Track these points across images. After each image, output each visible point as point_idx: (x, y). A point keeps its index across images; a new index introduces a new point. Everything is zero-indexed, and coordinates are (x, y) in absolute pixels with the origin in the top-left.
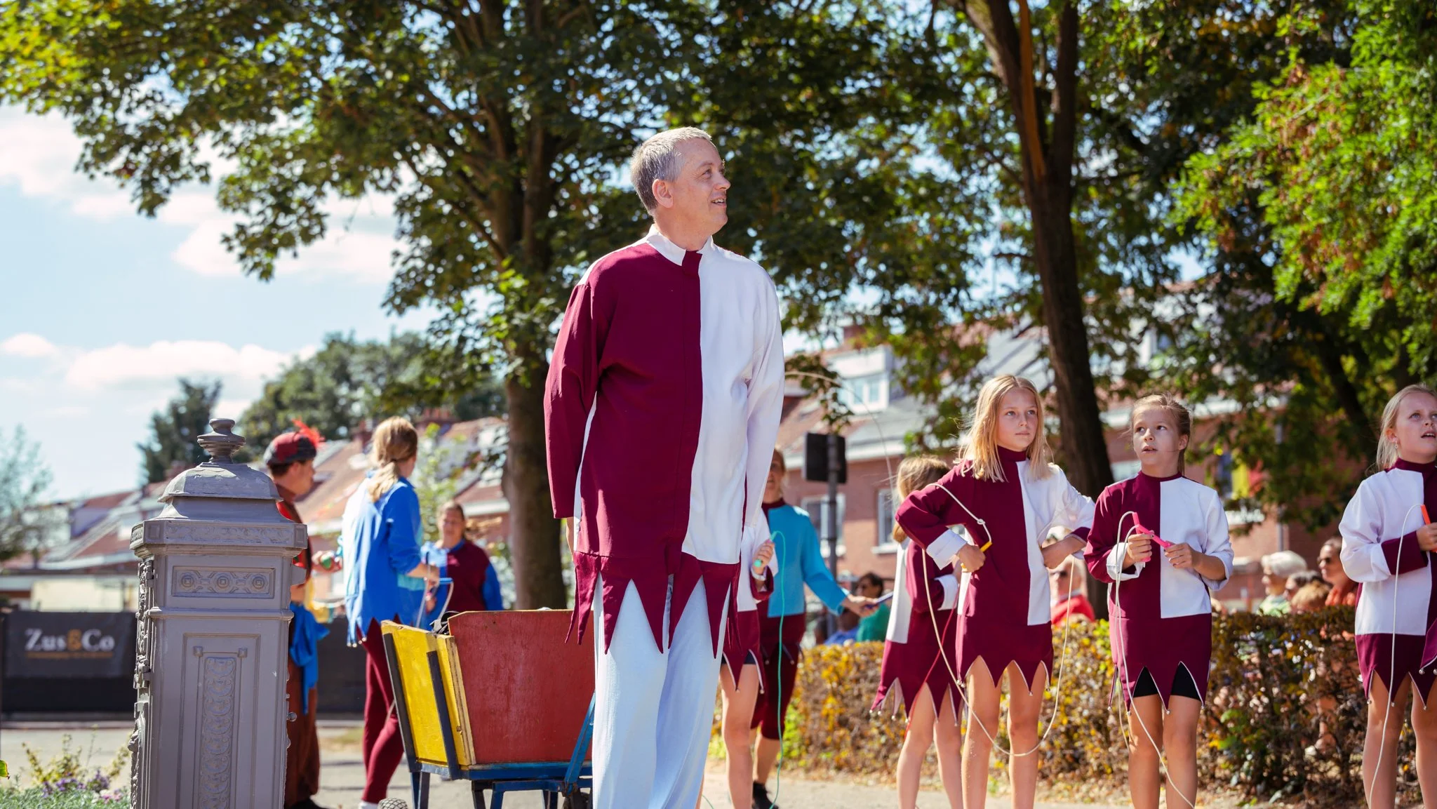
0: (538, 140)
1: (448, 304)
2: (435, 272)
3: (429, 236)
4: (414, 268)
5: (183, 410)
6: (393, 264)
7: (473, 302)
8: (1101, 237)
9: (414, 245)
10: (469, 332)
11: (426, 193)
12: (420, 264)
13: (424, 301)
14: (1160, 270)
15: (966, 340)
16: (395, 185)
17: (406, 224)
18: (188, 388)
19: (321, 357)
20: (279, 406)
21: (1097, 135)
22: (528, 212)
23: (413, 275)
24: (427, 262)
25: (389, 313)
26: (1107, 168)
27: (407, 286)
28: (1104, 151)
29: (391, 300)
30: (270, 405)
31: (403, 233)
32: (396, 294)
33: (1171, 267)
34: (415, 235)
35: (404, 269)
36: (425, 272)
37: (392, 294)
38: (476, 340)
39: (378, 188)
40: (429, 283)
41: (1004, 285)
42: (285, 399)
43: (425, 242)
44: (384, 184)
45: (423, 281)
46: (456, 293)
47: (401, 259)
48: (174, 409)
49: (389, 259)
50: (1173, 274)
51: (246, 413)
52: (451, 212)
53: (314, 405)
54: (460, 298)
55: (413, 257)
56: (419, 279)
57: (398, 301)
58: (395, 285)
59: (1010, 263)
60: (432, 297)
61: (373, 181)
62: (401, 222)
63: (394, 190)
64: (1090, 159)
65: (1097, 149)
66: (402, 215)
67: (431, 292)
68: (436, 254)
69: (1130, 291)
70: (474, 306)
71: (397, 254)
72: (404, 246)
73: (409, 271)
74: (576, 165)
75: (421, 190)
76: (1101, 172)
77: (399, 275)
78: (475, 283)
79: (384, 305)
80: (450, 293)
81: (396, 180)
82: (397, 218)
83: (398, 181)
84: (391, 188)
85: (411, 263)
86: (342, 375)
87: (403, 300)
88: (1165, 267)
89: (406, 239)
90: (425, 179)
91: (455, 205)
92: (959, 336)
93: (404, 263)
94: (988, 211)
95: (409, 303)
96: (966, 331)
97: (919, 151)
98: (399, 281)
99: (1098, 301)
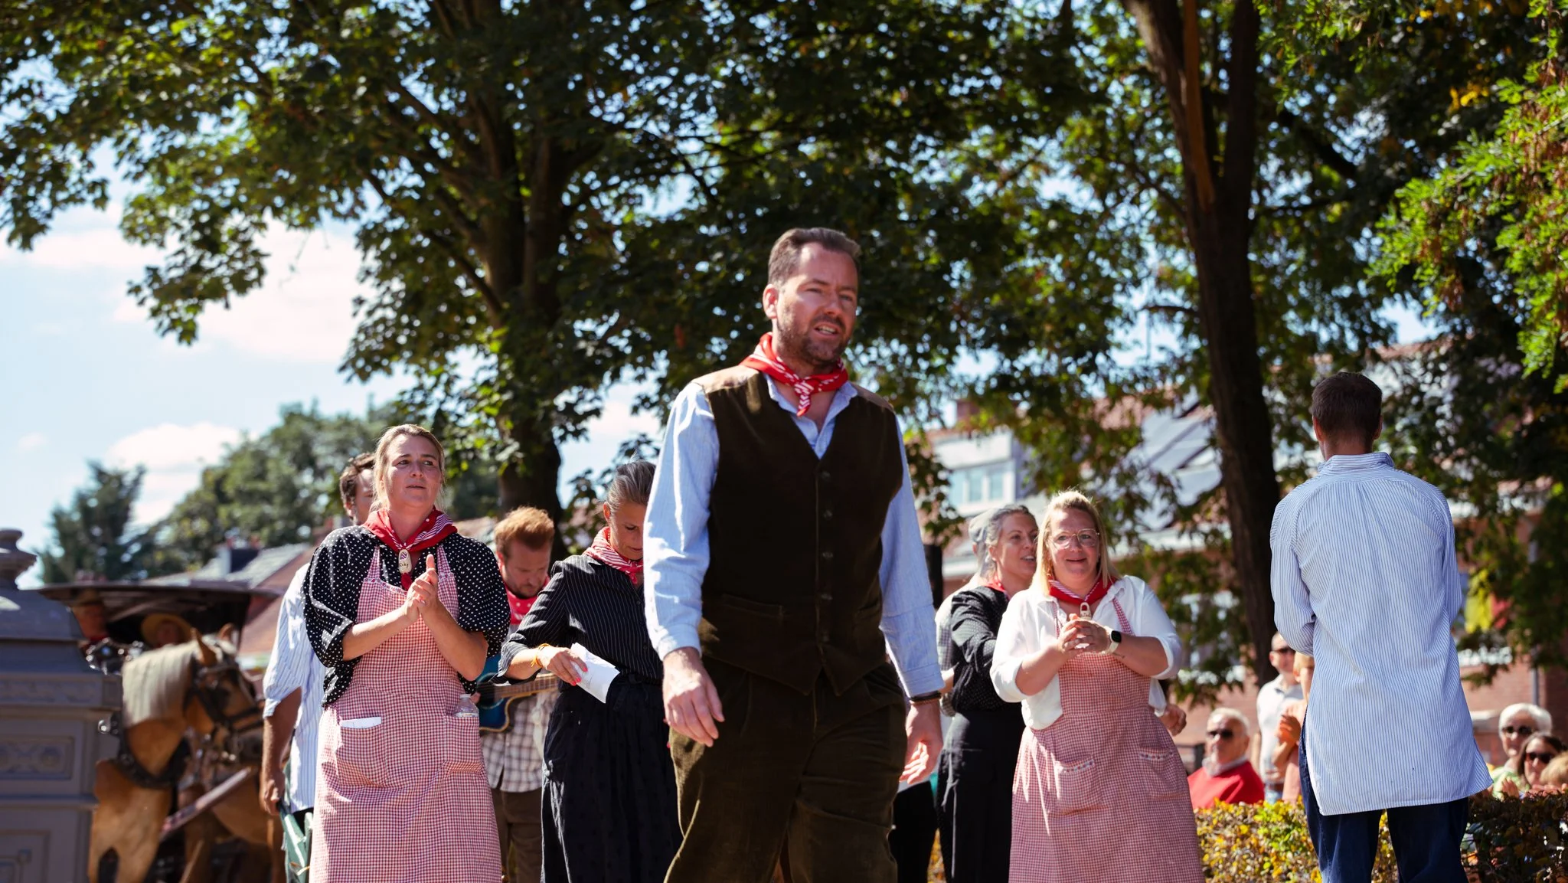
1: (426, 369)
2: (410, 325)
3: (403, 279)
4: (383, 320)
5: (93, 503)
6: (355, 314)
7: (458, 365)
8: (1290, 285)
9: (383, 289)
10: (450, 406)
11: (398, 222)
12: (390, 314)
13: (398, 367)
14: (1368, 329)
15: (1113, 420)
16: (358, 210)
17: (373, 263)
18: (101, 474)
19: (277, 436)
20: (222, 498)
21: (1285, 152)
23: (380, 329)
24: (400, 312)
25: (349, 379)
26: (1298, 195)
27: (374, 344)
28: (1295, 174)
29: (352, 362)
30: (210, 497)
31: (368, 273)
32: (359, 354)
33: (1383, 325)
34: (384, 276)
35: (370, 322)
36: (398, 325)
37: (353, 354)
39: (336, 214)
40: (402, 340)
41: (1162, 348)
42: (229, 489)
43: (397, 285)
44: (342, 209)
45: (395, 336)
46: (437, 354)
47: (365, 308)
48: (81, 501)
50: (1385, 334)
51: (178, 507)
52: (431, 248)
53: (267, 498)
54: (443, 361)
55: (381, 305)
56: (389, 334)
57: (360, 363)
58: (356, 343)
59: (1170, 320)
60: (409, 361)
61: (330, 206)
62: (364, 258)
63: (356, 217)
64: (1277, 184)
65: (1286, 170)
66: (366, 249)
67: (407, 353)
68: (413, 302)
69: (1327, 358)
70: (460, 370)
71: (360, 301)
72: (371, 292)
73: (376, 324)
74: (597, 185)
75: (391, 217)
76: (1291, 200)
77: (362, 329)
78: (464, 342)
79: (343, 368)
80: (429, 355)
81: (359, 203)
82: (359, 253)
83: (361, 206)
84: (352, 214)
85: (379, 314)
86: (305, 459)
87: (368, 361)
88: (1375, 326)
89: (371, 281)
90: (396, 203)
91: (436, 236)
92: (1102, 415)
93: (370, 313)
94: (1141, 253)
95: (377, 366)
96: (1111, 408)
97: (1049, 171)
98: (362, 337)
99: (1286, 371)
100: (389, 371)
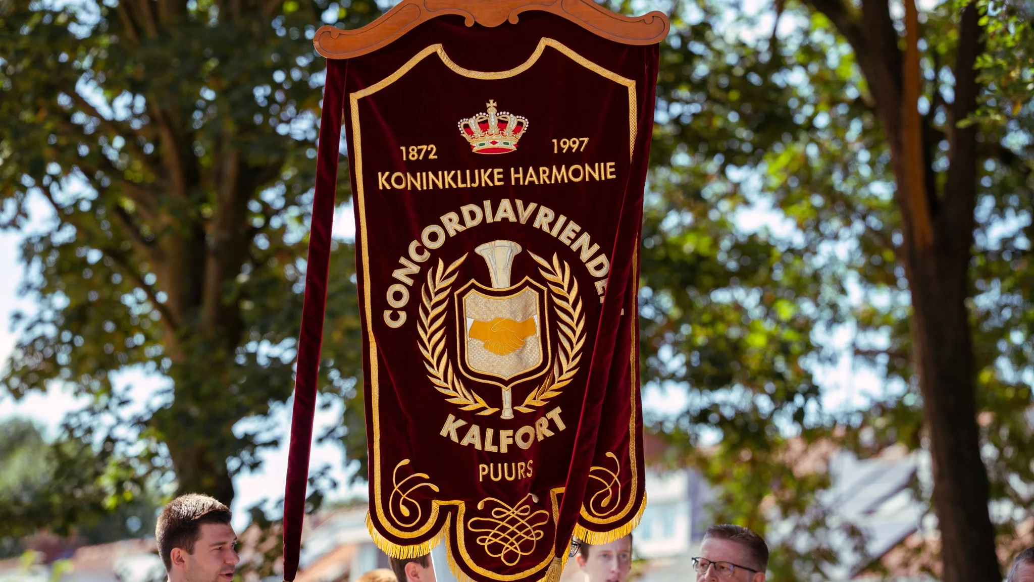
0: (230, 167)
1: (89, 390)
2: (71, 343)
3: (67, 293)
4: (43, 338)
6: (12, 330)
7: (128, 388)
8: (1003, 332)
9: (44, 305)
10: (121, 432)
11: (68, 234)
12: (50, 331)
13: (55, 386)
15: (807, 466)
16: (21, 220)
17: (35, 273)
21: (1001, 192)
22: (212, 268)
23: (39, 345)
24: (61, 329)
26: (1013, 238)
27: (33, 362)
28: (1010, 213)
29: (6, 381)
31: (28, 287)
32: (13, 373)
34: (45, 292)
35: (27, 339)
36: (58, 341)
37: (8, 371)
38: (129, 444)
40: (63, 358)
41: (864, 394)
43: (60, 301)
45: (55, 355)
46: (102, 374)
47: (22, 325)
49: (7, 321)
52: (100, 263)
54: (107, 382)
55: (41, 321)
56: (49, 352)
57: (15, 382)
58: (12, 361)
60: (67, 380)
63: (18, 227)
64: (988, 224)
65: (1000, 210)
67: (66, 372)
68: (75, 319)
70: (130, 395)
71: (18, 316)
72: (30, 306)
73: (34, 341)
74: (279, 204)
75: (60, 228)
76: (1006, 242)
77: (20, 346)
78: (131, 362)
81: (22, 212)
82: (20, 268)
83: (26, 216)
84: (14, 224)
85: (38, 330)
87: (23, 381)
89: (32, 296)
90: (65, 215)
91: (107, 251)
92: (796, 460)
93: (29, 329)
94: (843, 291)
95: (32, 386)
96: (805, 452)
97: (747, 203)
98: (19, 355)
99: (997, 424)
100: (44, 390)
